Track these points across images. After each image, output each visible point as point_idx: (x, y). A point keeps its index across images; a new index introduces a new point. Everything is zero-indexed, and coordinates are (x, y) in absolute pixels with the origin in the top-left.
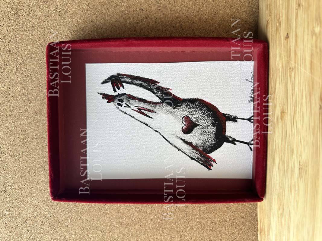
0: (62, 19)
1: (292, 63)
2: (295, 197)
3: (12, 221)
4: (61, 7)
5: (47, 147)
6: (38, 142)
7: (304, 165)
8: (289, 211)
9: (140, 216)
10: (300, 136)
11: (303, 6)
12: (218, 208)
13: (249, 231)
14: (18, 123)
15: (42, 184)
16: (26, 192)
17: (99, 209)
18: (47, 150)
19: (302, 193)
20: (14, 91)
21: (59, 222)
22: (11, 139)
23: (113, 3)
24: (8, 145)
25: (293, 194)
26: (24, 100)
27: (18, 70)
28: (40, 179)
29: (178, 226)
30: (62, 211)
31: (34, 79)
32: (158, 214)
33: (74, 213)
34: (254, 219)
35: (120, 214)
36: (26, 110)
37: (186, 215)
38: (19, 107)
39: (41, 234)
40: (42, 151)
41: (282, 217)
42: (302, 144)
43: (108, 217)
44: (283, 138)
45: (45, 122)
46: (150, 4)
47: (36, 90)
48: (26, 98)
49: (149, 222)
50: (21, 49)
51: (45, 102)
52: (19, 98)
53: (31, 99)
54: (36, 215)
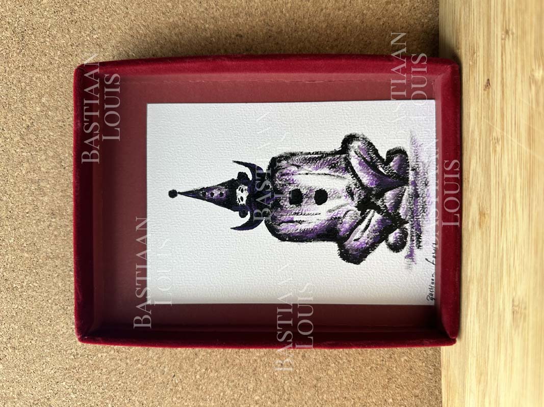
0: (102, 50)
1: (498, 129)
2: (506, 361)
4: (100, 31)
5: (72, 273)
6: (56, 264)
7: (520, 305)
8: (496, 385)
9: (236, 395)
10: (512, 255)
11: (513, 34)
12: (373, 381)
14: (21, 231)
15: (61, 339)
16: (33, 354)
17: (164, 383)
18: (73, 279)
19: (518, 354)
20: (16, 174)
22: (8, 260)
23: (190, 25)
25: (502, 357)
26: (33, 191)
27: (23, 139)
28: (59, 331)
30: (98, 387)
31: (51, 154)
32: (268, 392)
33: (118, 392)
34: (437, 398)
35: (200, 392)
36: (36, 208)
37: (317, 393)
38: (24, 203)
40: (63, 280)
42: (517, 269)
43: (179, 397)
44: (484, 258)
45: (69, 229)
47: (55, 173)
48: (37, 188)
50: (28, 102)
51: (69, 194)
52: (23, 187)
53: (44, 189)
54: (49, 394)
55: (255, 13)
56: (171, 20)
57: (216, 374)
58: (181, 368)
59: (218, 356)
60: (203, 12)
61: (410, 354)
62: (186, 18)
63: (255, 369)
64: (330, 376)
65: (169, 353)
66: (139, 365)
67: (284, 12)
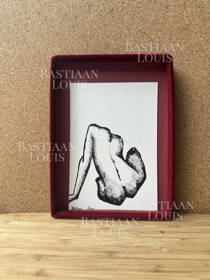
0: (179, 65)
1: (143, 235)
3: (23, 25)
4: (188, 64)
6: (84, 46)
7: (69, 242)
8: (35, 233)
9: (28, 125)
11: (183, 241)
12: (34, 184)
13: (17, 208)
14: (99, 31)
15: (52, 49)
16: (45, 36)
17: (33, 94)
20: (124, 28)
21: (23, 62)
22: (86, 25)
23: (190, 104)
24: (82, 22)
25: (47, 236)
27: (139, 31)
28: (56, 48)
29: (21, 154)
30: (31, 65)
32: (30, 138)
33: (30, 74)
34: (27, 211)
35: (30, 109)
36: (109, 37)
38: (111, 32)
39: (13, 49)
40: (77, 49)
41: (30, 229)
43: (27, 100)
44: (88, 229)
45: (100, 51)
46: (189, 132)
48: (118, 37)
49: (23, 132)
50: (156, 32)
51: (115, 51)
52: (118, 31)
53: (118, 41)
54: (28, 44)
55: (196, 133)
56: (193, 96)
57: (37, 116)
58: (40, 101)
59: (45, 117)
60: (196, 110)
61: (46, 200)
62: (194, 102)
63: (40, 133)
64: (36, 165)
65: (46, 96)
66: (41, 83)
67: (196, 146)
